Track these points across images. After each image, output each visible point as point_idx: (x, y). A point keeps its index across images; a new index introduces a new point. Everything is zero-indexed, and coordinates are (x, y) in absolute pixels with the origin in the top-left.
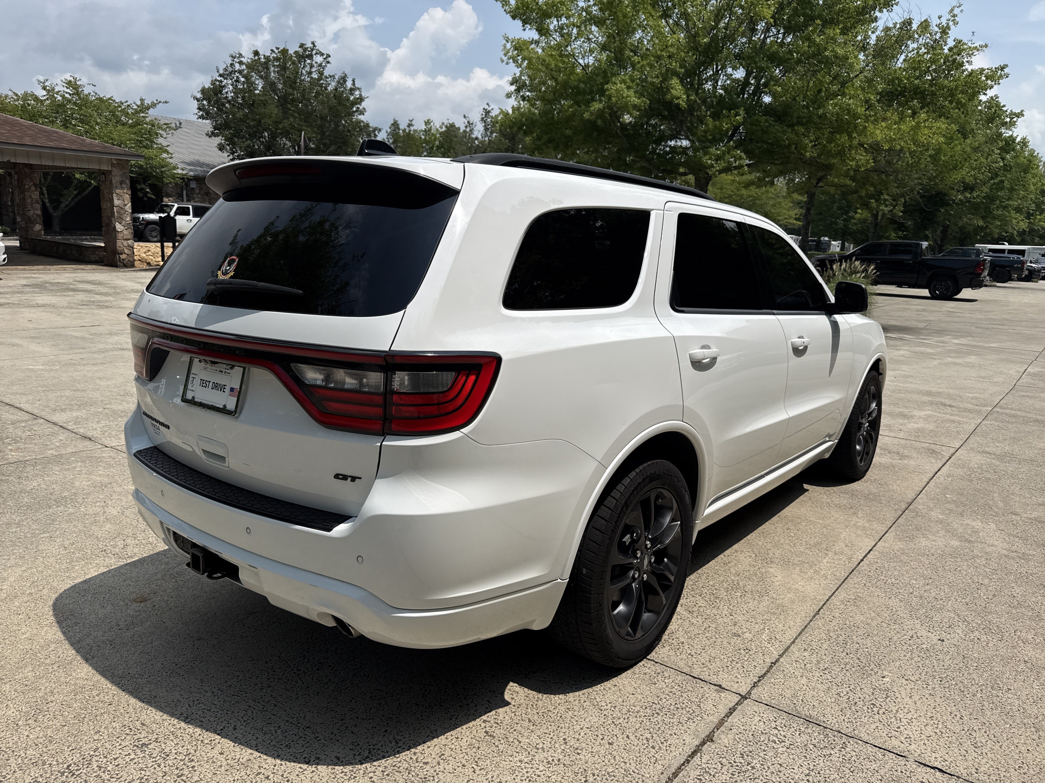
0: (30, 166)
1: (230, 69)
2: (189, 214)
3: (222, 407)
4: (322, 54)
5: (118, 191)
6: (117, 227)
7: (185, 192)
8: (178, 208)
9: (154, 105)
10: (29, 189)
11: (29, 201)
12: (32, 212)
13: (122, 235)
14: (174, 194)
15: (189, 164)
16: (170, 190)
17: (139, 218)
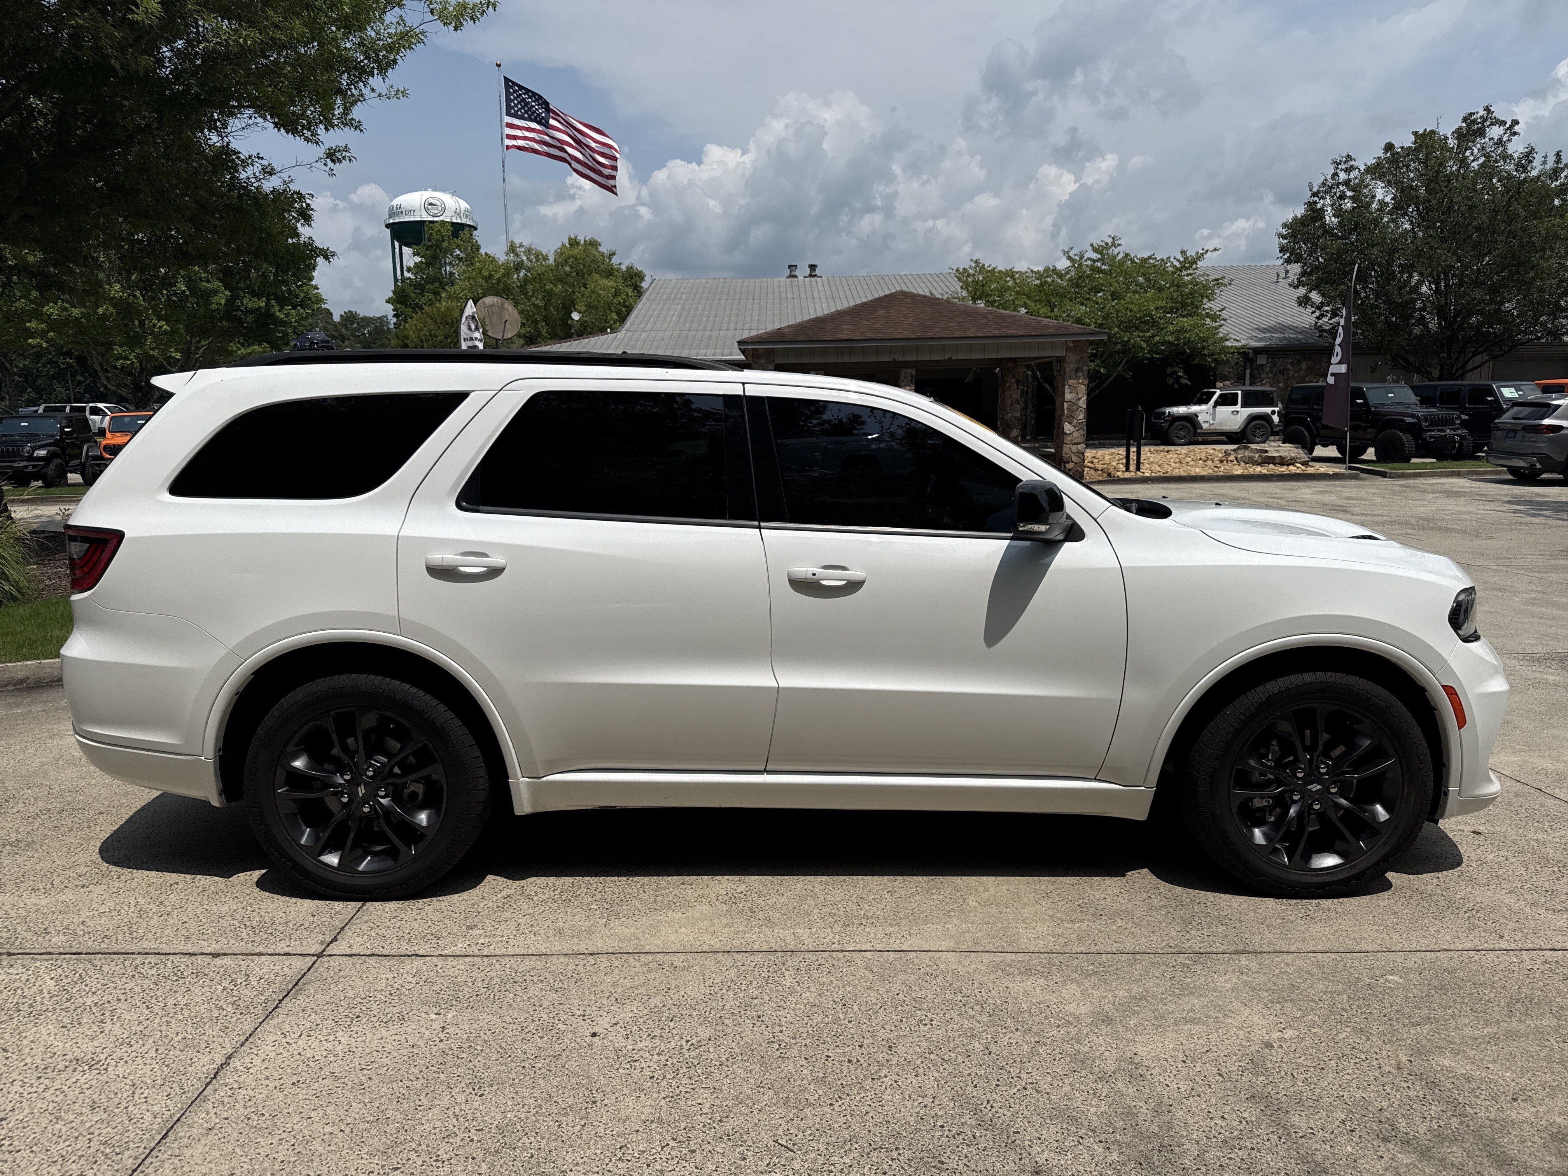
0: (1014, 360)
1: (1330, 182)
2: (1236, 404)
4: (1503, 123)
5: (1071, 382)
6: (1066, 428)
7: (1248, 371)
8: (1221, 396)
9: (1200, 257)
10: (1010, 387)
11: (1009, 401)
12: (1010, 415)
13: (1070, 438)
14: (1232, 375)
15: (1264, 330)
16: (1226, 370)
17: (1165, 413)
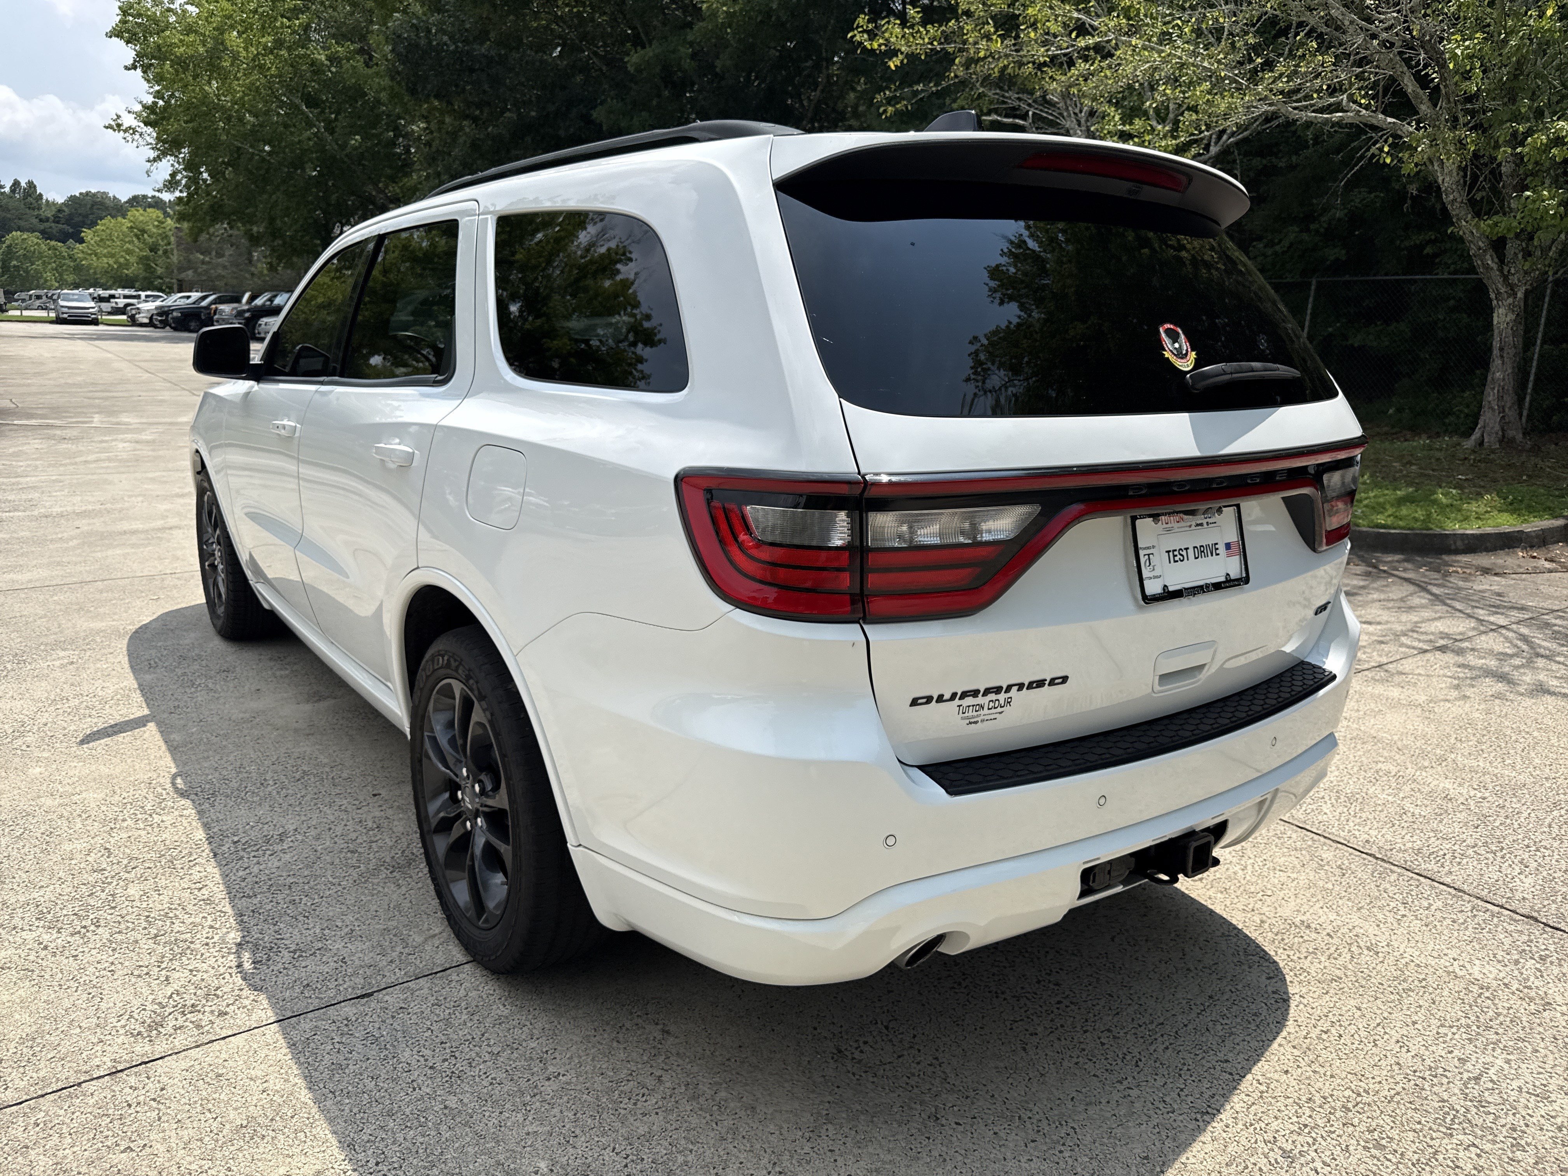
3: (1223, 579)
